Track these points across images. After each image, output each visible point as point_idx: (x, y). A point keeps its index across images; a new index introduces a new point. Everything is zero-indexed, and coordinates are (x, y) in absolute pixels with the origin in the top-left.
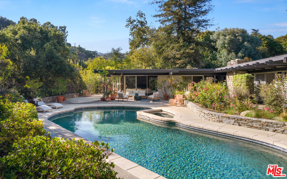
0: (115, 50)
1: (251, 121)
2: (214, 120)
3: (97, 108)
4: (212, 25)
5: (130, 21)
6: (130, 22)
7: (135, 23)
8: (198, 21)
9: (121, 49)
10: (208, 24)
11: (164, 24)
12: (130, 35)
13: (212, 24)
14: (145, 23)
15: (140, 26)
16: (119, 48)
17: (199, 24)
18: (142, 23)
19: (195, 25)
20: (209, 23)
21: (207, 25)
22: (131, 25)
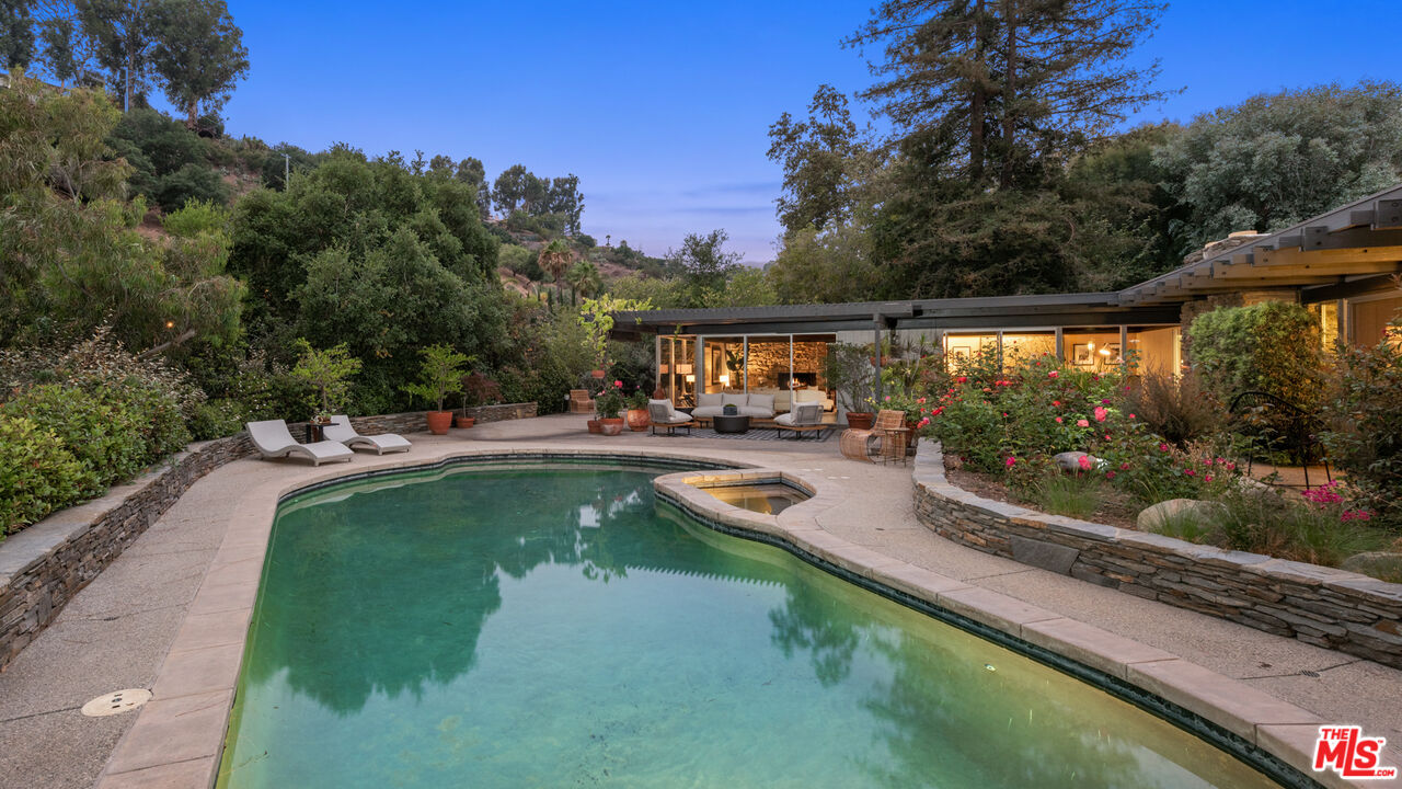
0: (697, 244)
1: (1178, 567)
2: (973, 537)
3: (539, 458)
4: (1147, 97)
5: (785, 131)
6: (784, 137)
7: (805, 137)
8: (1072, 90)
9: (724, 238)
10: (1128, 94)
11: (909, 124)
12: (786, 184)
13: (1151, 90)
14: (847, 131)
15: (824, 146)
16: (715, 236)
17: (1082, 102)
18: (831, 134)
19: (1060, 109)
20: (1135, 88)
21: (1121, 99)
22: (788, 147)
